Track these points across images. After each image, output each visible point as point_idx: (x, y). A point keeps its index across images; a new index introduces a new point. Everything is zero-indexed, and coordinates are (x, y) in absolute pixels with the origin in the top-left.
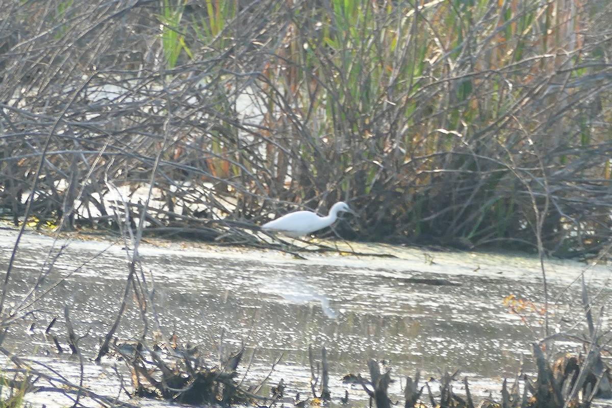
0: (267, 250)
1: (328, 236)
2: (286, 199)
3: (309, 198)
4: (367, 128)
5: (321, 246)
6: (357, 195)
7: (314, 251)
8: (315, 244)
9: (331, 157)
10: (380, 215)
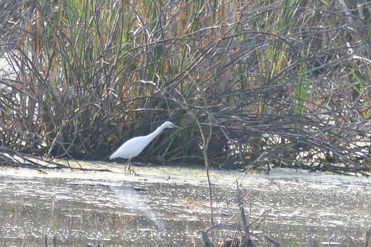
0: (20, 168)
1: (64, 157)
2: (33, 131)
3: (50, 131)
4: (89, 81)
5: (58, 164)
6: (83, 128)
7: (53, 168)
8: (54, 163)
9: (65, 101)
10: (100, 142)
